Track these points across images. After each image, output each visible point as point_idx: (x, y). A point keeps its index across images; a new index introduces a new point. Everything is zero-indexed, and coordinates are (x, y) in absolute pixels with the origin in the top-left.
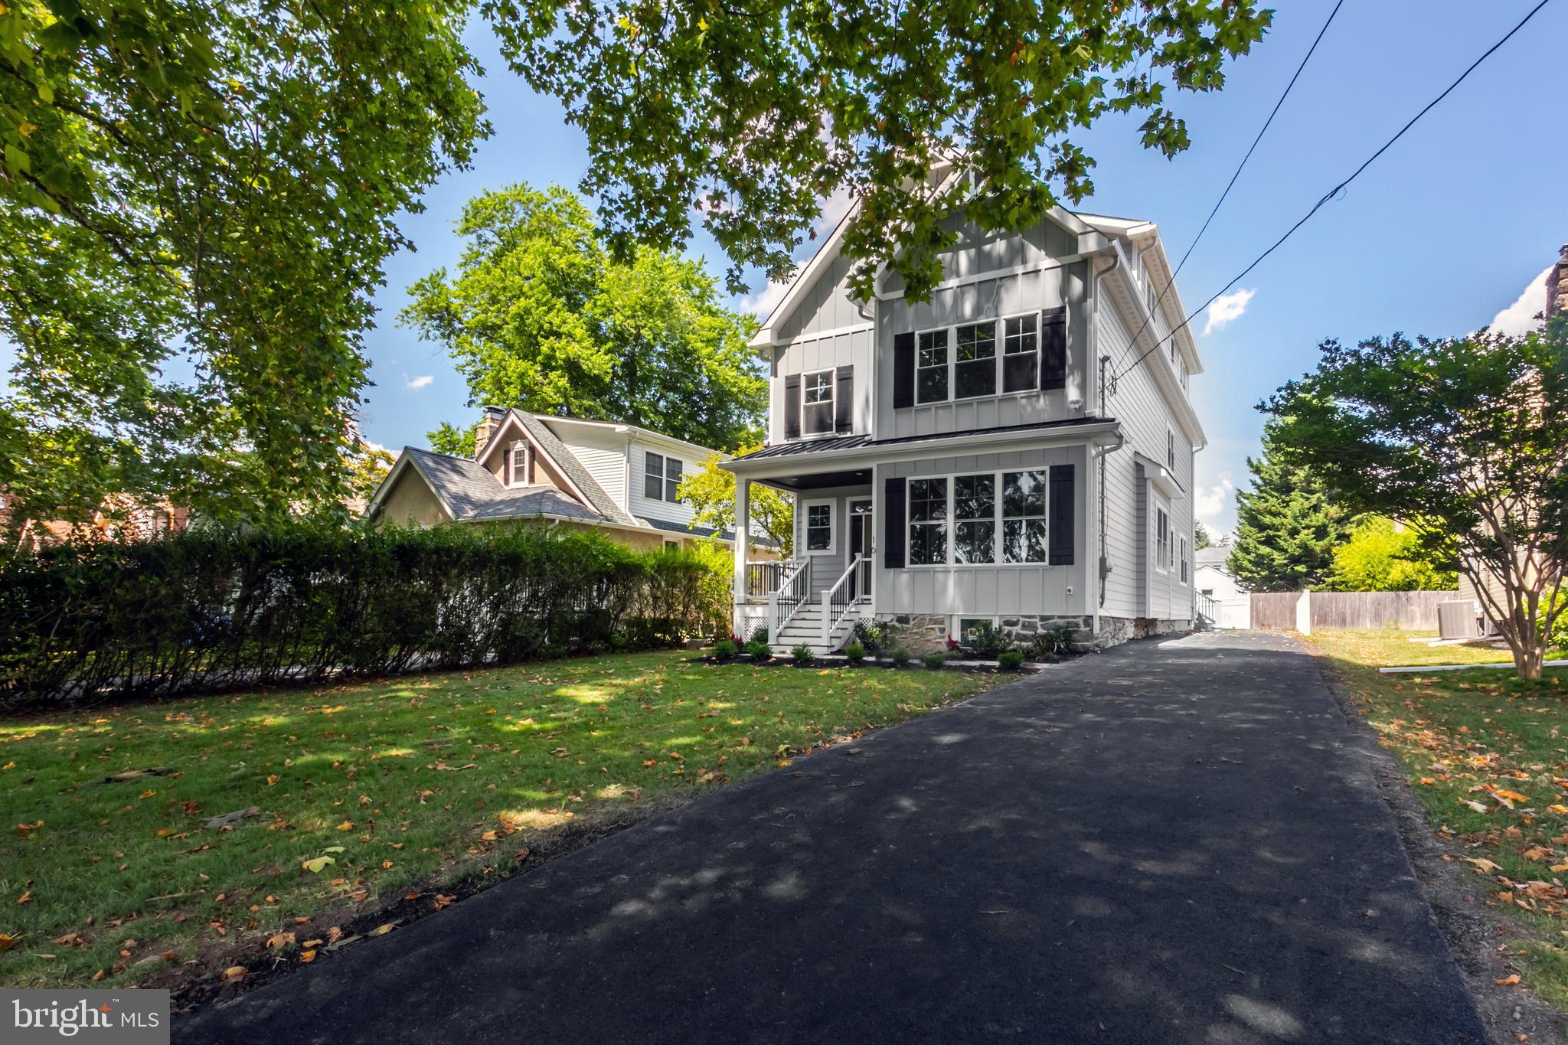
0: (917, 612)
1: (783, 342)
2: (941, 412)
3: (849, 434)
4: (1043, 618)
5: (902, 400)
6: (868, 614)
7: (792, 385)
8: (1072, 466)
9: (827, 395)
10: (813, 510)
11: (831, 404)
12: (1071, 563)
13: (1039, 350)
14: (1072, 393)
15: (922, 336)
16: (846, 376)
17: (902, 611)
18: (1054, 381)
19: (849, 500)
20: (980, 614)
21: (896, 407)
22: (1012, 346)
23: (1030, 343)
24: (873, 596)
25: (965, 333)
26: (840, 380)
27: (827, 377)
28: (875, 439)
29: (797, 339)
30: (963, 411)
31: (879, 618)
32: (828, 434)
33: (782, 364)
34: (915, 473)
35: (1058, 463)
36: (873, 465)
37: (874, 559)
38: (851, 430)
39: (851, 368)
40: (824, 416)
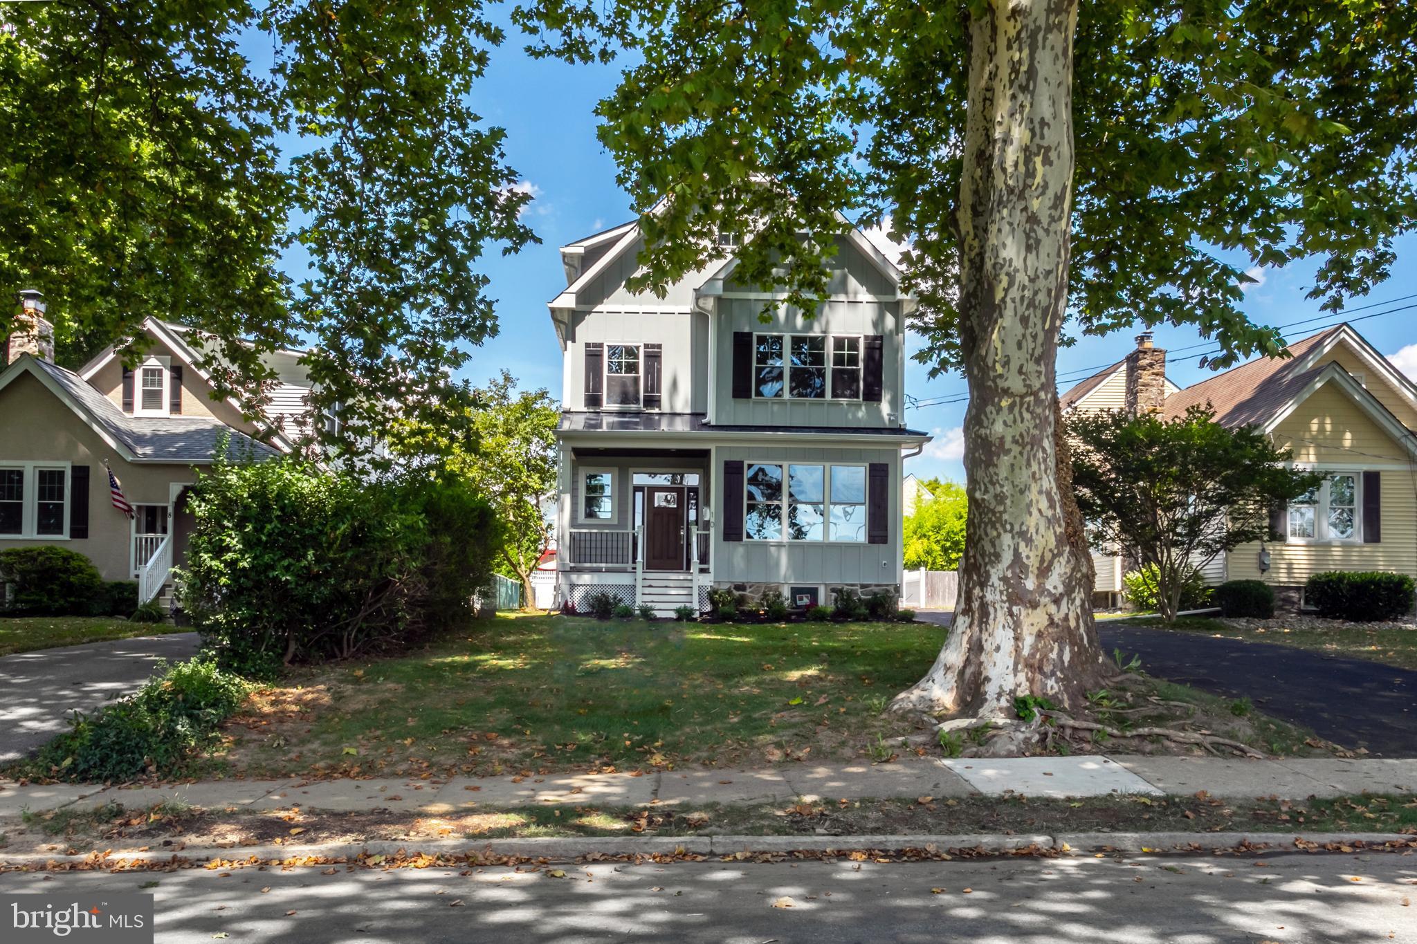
0: (753, 580)
1: (583, 308)
2: (774, 408)
3: (657, 410)
4: (863, 586)
5: (741, 391)
6: (706, 581)
7: (593, 355)
8: (887, 465)
9: (632, 368)
10: (590, 478)
11: (636, 380)
12: (885, 542)
13: (861, 365)
14: (885, 408)
15: (759, 337)
16: (654, 355)
17: (739, 580)
18: (873, 395)
19: (632, 471)
20: (808, 583)
21: (734, 397)
22: (839, 360)
23: (853, 360)
24: (711, 566)
25: (797, 342)
26: (648, 356)
27: (631, 352)
28: (713, 423)
29: (598, 308)
30: (797, 408)
31: (716, 586)
32: (633, 407)
33: (580, 330)
34: (751, 457)
35: (876, 461)
36: (712, 447)
37: (712, 533)
38: (659, 407)
39: (659, 346)
40: (631, 389)
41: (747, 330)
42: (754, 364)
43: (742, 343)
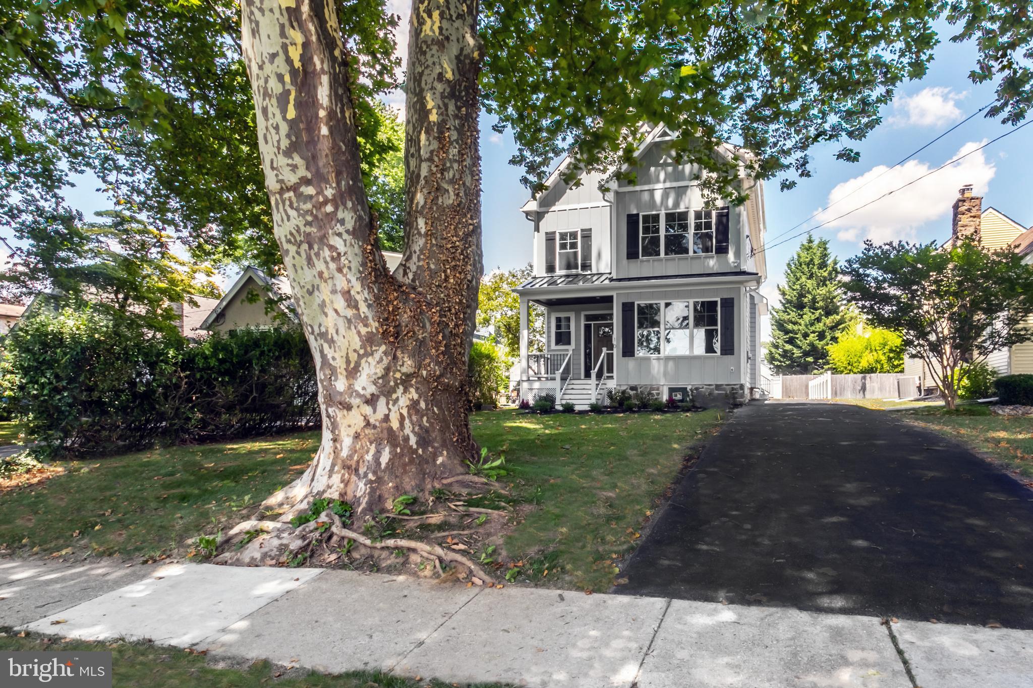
0: (642, 383)
1: (543, 209)
2: (656, 263)
3: (589, 272)
4: (718, 386)
5: (632, 254)
6: (612, 385)
7: (550, 238)
8: (733, 299)
9: (574, 246)
10: (559, 320)
11: (575, 254)
12: (732, 354)
13: (714, 229)
14: (731, 256)
15: (644, 216)
16: (587, 235)
17: (633, 383)
18: (722, 250)
19: (583, 314)
20: (680, 384)
21: (628, 258)
22: (698, 227)
23: (708, 226)
24: (615, 374)
25: (670, 217)
26: (583, 237)
27: (574, 235)
28: (615, 277)
29: (553, 209)
30: (670, 263)
31: (618, 388)
32: (574, 271)
33: (542, 224)
34: (640, 299)
35: (725, 297)
36: (614, 293)
37: (615, 351)
38: (591, 270)
39: (590, 230)
40: (572, 260)
41: (635, 212)
42: (641, 235)
43: (632, 220)
